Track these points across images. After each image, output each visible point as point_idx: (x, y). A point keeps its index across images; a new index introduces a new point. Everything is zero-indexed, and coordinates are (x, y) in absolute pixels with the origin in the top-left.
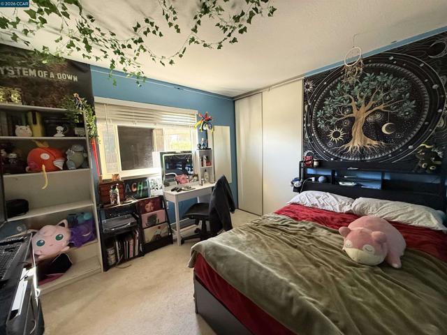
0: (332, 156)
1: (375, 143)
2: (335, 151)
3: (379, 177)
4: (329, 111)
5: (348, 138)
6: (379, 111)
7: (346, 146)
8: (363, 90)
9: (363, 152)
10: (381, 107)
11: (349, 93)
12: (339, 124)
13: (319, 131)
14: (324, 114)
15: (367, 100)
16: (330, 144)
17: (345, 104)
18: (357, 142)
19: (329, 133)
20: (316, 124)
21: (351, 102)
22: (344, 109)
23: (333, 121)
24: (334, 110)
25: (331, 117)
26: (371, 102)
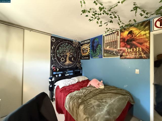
0: (62, 67)
1: (71, 62)
2: (62, 65)
3: (72, 71)
4: (61, 51)
5: (66, 61)
6: (71, 54)
7: (65, 63)
8: (68, 48)
9: (69, 65)
10: (72, 54)
11: (66, 47)
12: (63, 56)
13: (57, 57)
14: (59, 52)
15: (69, 51)
16: (61, 63)
17: (65, 50)
18: (68, 62)
19: (61, 59)
20: (57, 55)
21: (66, 50)
22: (65, 52)
23: (62, 55)
24: (62, 51)
25: (61, 54)
26: (70, 52)
